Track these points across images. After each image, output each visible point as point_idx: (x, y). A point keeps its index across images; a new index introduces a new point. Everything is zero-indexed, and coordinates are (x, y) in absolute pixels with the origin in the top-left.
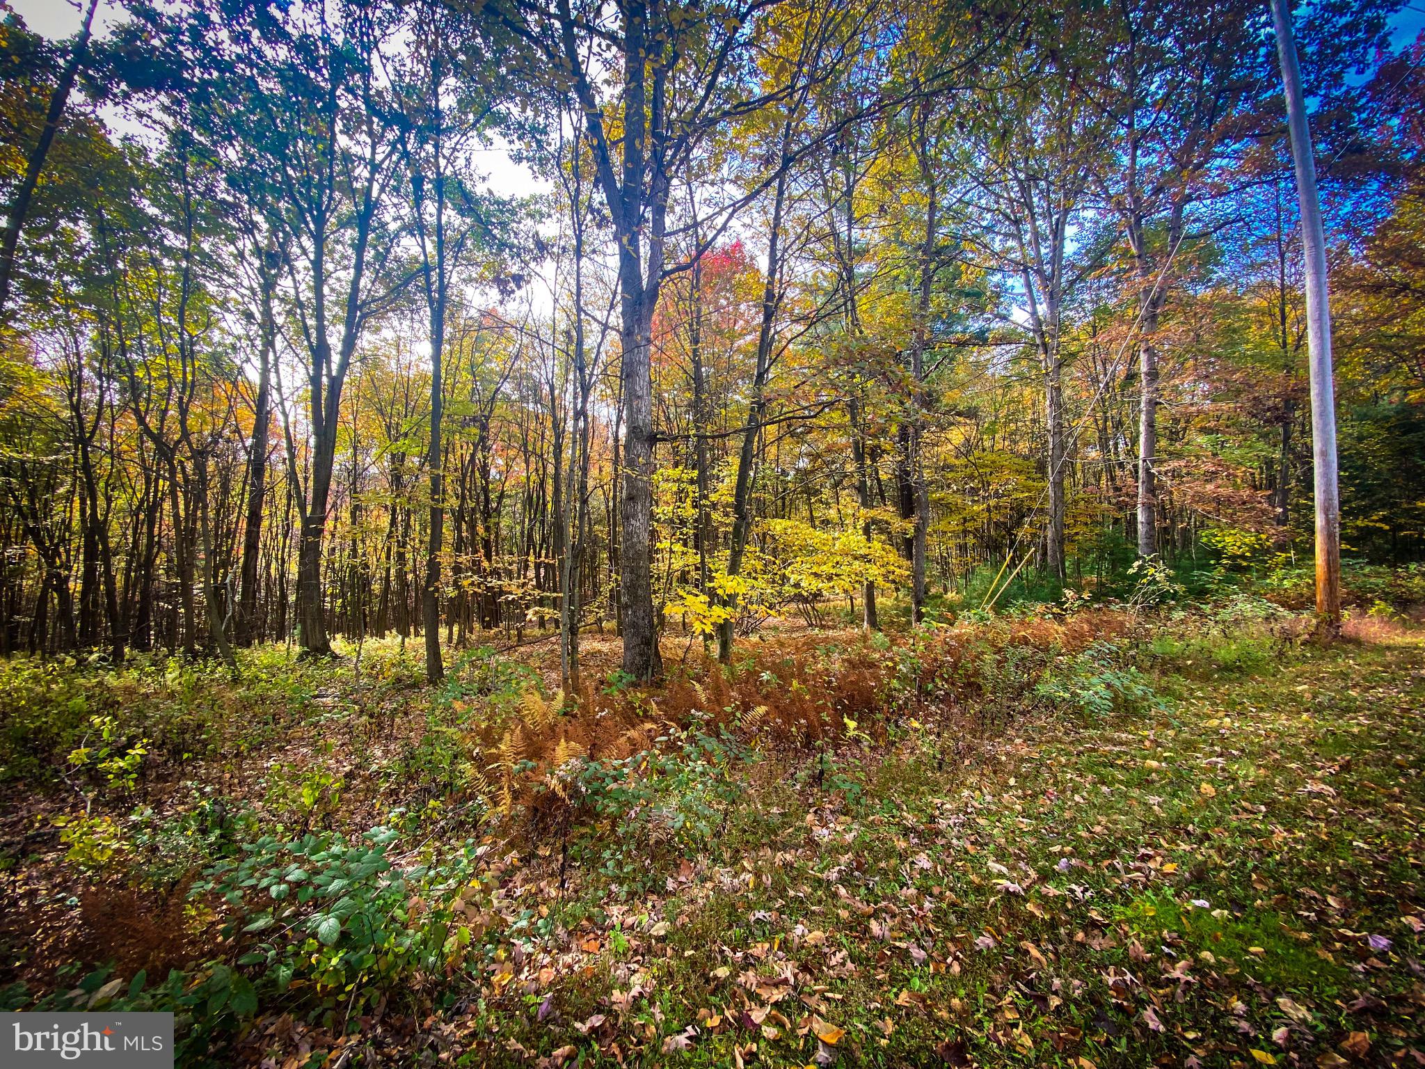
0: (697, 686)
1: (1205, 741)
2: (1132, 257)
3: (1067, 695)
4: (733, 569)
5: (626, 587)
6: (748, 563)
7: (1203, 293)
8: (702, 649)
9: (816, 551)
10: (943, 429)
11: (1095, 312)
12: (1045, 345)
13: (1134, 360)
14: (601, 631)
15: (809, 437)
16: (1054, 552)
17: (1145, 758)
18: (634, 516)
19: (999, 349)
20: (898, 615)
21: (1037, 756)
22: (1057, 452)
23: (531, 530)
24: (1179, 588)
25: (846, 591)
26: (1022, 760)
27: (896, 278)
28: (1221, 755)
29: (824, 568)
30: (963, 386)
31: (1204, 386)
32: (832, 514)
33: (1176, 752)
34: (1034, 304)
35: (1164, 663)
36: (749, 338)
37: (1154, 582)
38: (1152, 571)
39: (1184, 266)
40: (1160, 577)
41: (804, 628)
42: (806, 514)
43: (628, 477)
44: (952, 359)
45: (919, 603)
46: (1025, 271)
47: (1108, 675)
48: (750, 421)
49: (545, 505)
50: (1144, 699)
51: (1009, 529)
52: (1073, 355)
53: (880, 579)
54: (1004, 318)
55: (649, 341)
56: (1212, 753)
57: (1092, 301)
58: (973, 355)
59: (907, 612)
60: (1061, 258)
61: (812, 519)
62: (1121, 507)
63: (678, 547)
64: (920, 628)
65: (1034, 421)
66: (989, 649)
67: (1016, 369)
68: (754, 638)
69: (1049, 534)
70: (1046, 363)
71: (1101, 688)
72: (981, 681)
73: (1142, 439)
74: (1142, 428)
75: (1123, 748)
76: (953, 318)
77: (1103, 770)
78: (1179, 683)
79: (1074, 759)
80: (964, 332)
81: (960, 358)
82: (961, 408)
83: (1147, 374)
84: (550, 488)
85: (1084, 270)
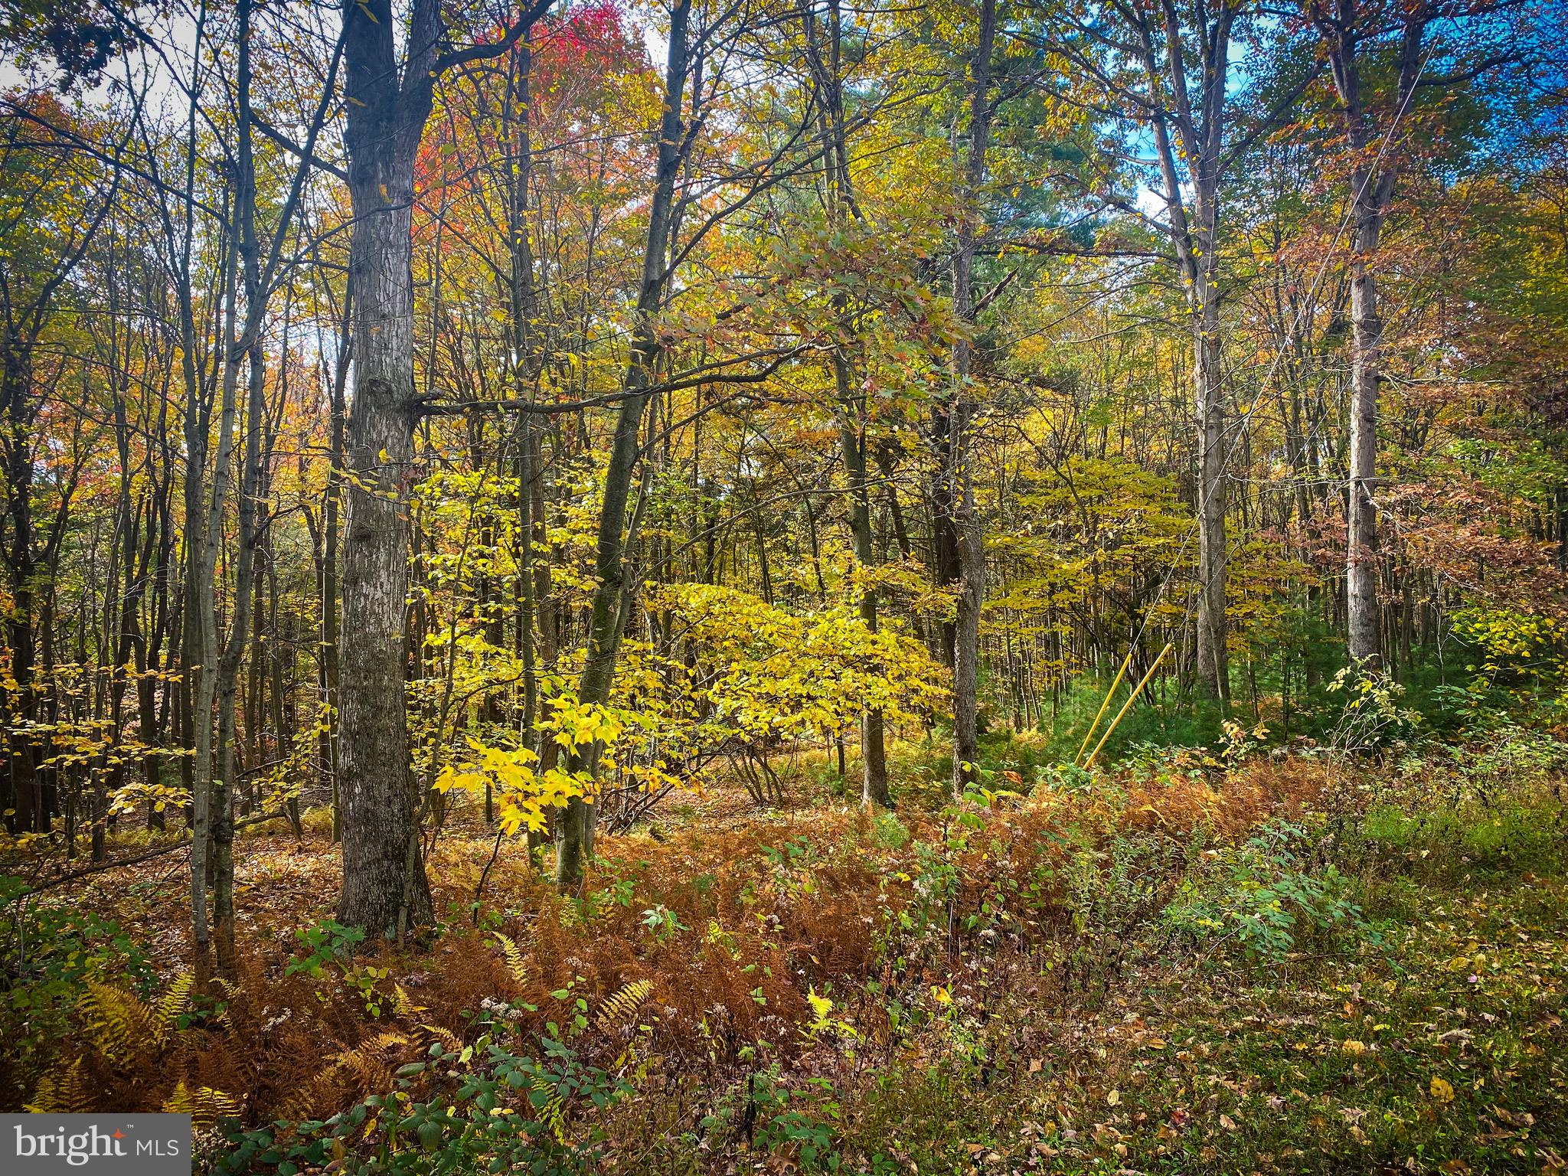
0: (509, 946)
1: (1442, 999)
2: (1339, 109)
3: (1217, 924)
4: (593, 689)
5: (350, 734)
6: (626, 675)
7: (1455, 184)
8: (522, 865)
9: (770, 648)
10: (1014, 411)
11: (1278, 206)
12: (1192, 260)
13: (1342, 299)
14: (298, 829)
15: (758, 416)
16: (1209, 651)
17: (1343, 1036)
18: (370, 576)
19: (1113, 263)
20: (927, 777)
21: (1160, 1044)
22: (1214, 462)
23: (131, 603)
24: (1412, 716)
25: (826, 731)
26: (1135, 1055)
27: (926, 111)
28: (1466, 1024)
29: (785, 683)
30: (1049, 329)
31: (1454, 352)
32: (805, 573)
33: (1394, 1020)
34: (1174, 183)
35: (1384, 854)
36: (633, 205)
37: (1371, 705)
38: (1368, 685)
39: (1423, 135)
40: (1381, 696)
41: (746, 810)
42: (755, 572)
43: (355, 491)
44: (1029, 278)
45: (965, 752)
46: (1158, 119)
47: (1286, 884)
48: (631, 380)
49: (167, 546)
50: (1348, 925)
51: (1129, 605)
52: (1242, 282)
53: (893, 705)
54: (1122, 205)
55: (409, 199)
56: (1453, 1022)
57: (1273, 185)
58: (1069, 271)
59: (945, 769)
60: (1221, 101)
61: (766, 583)
62: (1320, 565)
63: (476, 644)
64: (966, 802)
65: (1176, 402)
66: (1087, 840)
67: (1146, 302)
68: (640, 835)
69: (1201, 616)
70: (1196, 294)
71: (1273, 907)
72: (1071, 903)
73: (1354, 443)
74: (1354, 424)
75: (1308, 1020)
76: (1030, 198)
77: (1271, 1065)
78: (1409, 891)
79: (1224, 1047)
80: (1050, 226)
81: (1045, 275)
82: (1044, 371)
83: (1362, 326)
84: (179, 507)
85: (1260, 126)
